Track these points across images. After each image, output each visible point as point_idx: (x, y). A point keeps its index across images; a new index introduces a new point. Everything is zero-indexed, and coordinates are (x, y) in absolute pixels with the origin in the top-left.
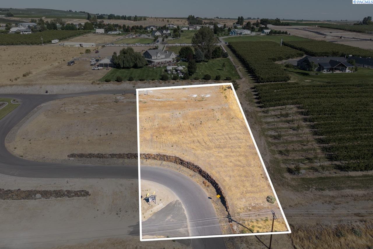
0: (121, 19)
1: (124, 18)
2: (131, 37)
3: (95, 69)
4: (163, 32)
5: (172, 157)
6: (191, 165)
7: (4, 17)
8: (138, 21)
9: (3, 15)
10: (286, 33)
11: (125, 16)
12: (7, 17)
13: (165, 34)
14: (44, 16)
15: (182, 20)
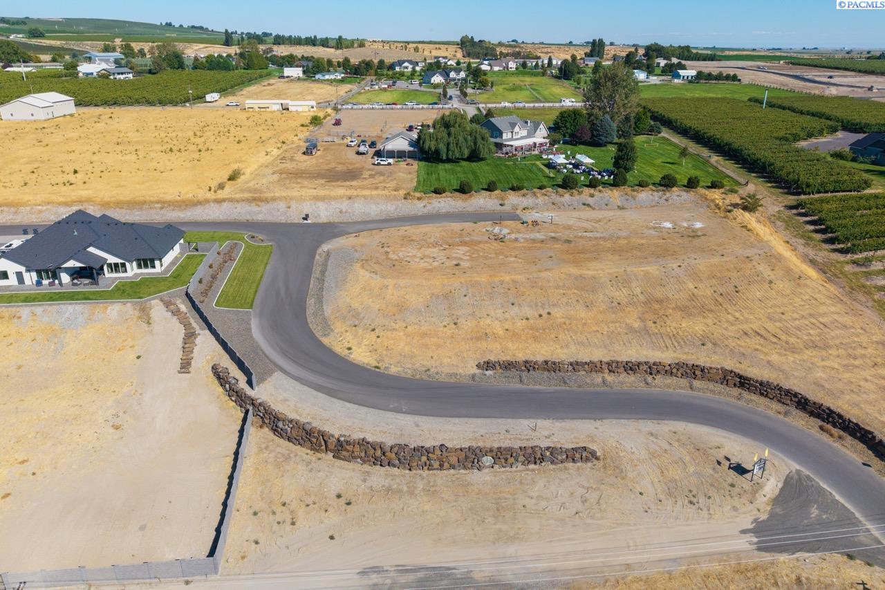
0: (304, 45)
1: (312, 42)
2: (377, 87)
3: (382, 163)
4: (448, 76)
5: (715, 371)
6: (772, 389)
7: (23, 38)
8: (345, 50)
9: (19, 34)
10: (735, 78)
11: (315, 37)
12: (29, 38)
13: (454, 79)
14: (119, 37)
15: (446, 46)
